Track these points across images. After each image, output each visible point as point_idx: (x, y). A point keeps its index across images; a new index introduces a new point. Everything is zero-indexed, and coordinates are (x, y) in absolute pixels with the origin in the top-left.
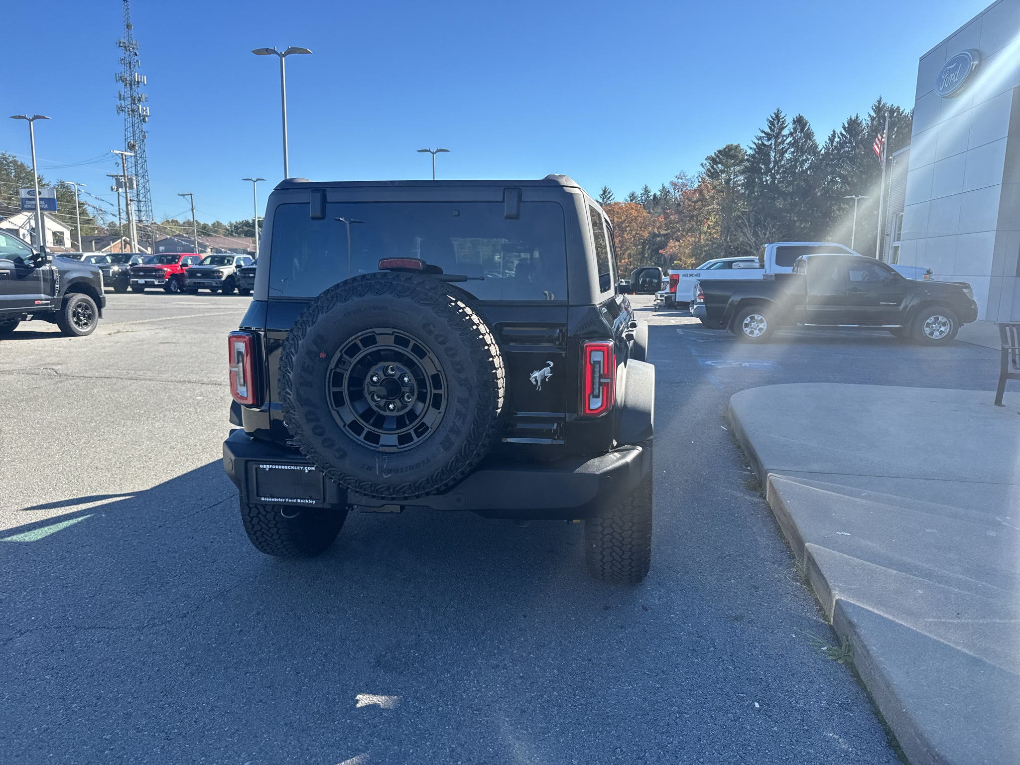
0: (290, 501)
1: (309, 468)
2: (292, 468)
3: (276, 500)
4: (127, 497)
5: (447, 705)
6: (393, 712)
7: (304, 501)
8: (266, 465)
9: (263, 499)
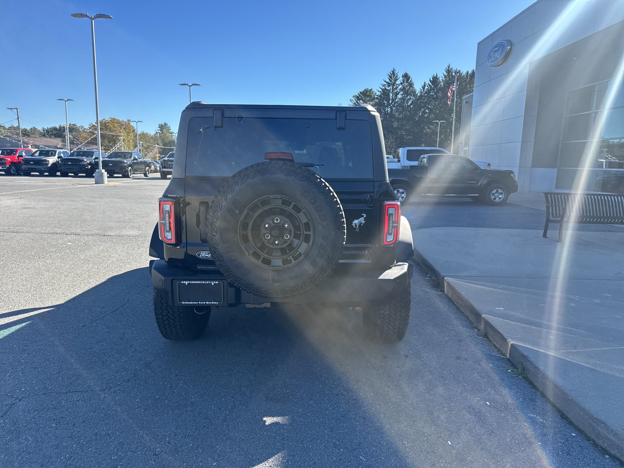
0: (201, 303)
1: (214, 282)
2: (203, 282)
3: (192, 303)
4: (50, 309)
5: (319, 419)
6: (289, 425)
7: (211, 303)
8: (186, 281)
9: (183, 303)
